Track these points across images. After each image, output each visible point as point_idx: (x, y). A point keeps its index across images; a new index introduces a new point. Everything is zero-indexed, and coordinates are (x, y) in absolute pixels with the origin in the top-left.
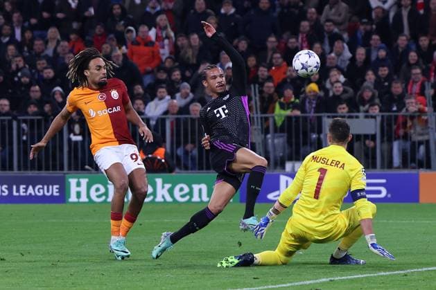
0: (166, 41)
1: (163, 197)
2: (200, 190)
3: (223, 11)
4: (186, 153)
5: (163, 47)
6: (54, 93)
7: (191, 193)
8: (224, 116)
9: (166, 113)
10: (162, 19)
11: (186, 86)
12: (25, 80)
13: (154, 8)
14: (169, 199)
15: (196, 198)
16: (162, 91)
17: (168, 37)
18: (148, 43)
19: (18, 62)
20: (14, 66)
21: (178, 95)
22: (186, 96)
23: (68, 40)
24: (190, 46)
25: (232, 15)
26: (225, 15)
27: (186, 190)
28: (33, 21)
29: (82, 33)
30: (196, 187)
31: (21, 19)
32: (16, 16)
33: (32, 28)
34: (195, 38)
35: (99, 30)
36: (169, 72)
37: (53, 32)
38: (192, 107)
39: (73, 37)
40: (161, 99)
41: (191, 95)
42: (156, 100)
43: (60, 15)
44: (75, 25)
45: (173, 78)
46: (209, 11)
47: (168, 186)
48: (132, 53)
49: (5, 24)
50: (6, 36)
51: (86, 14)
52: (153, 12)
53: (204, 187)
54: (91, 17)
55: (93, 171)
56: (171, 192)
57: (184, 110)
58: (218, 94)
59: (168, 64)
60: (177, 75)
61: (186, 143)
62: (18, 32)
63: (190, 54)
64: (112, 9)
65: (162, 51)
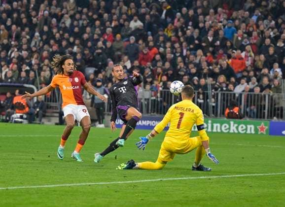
0: (250, 58)
1: (233, 130)
2: (251, 128)
3: (278, 45)
4: (251, 110)
5: (248, 61)
6: (194, 80)
7: (246, 129)
8: (124, 92)
9: (243, 91)
10: (248, 48)
11: (254, 79)
12: (182, 73)
13: (246, 42)
14: (236, 131)
15: (248, 132)
16: (243, 81)
17: (251, 56)
18: (241, 58)
19: (181, 65)
20: (179, 67)
21: (250, 83)
22: (254, 83)
23: (206, 56)
24: (260, 60)
25: (282, 47)
26: (279, 47)
27: (244, 127)
28: (192, 46)
29: (213, 53)
30: (249, 127)
31: (187, 45)
32: (184, 44)
33: (191, 50)
34: (262, 57)
35: (221, 51)
36: (248, 72)
37: (200, 52)
38: (255, 89)
39: (208, 54)
40: (242, 84)
41: (257, 83)
42: (240, 85)
43: (204, 44)
44: (211, 49)
45: (250, 75)
46: (272, 45)
47: (236, 125)
48: (232, 63)
49: (179, 47)
50: (178, 53)
51: (216, 44)
52: (245, 44)
53: (253, 127)
54: (218, 46)
55: (208, 117)
56: (237, 128)
57: (252, 90)
58: (119, 80)
59: (249, 68)
60: (252, 73)
61: (251, 105)
62: (185, 51)
63: (260, 64)
64: (226, 43)
65: (247, 62)
